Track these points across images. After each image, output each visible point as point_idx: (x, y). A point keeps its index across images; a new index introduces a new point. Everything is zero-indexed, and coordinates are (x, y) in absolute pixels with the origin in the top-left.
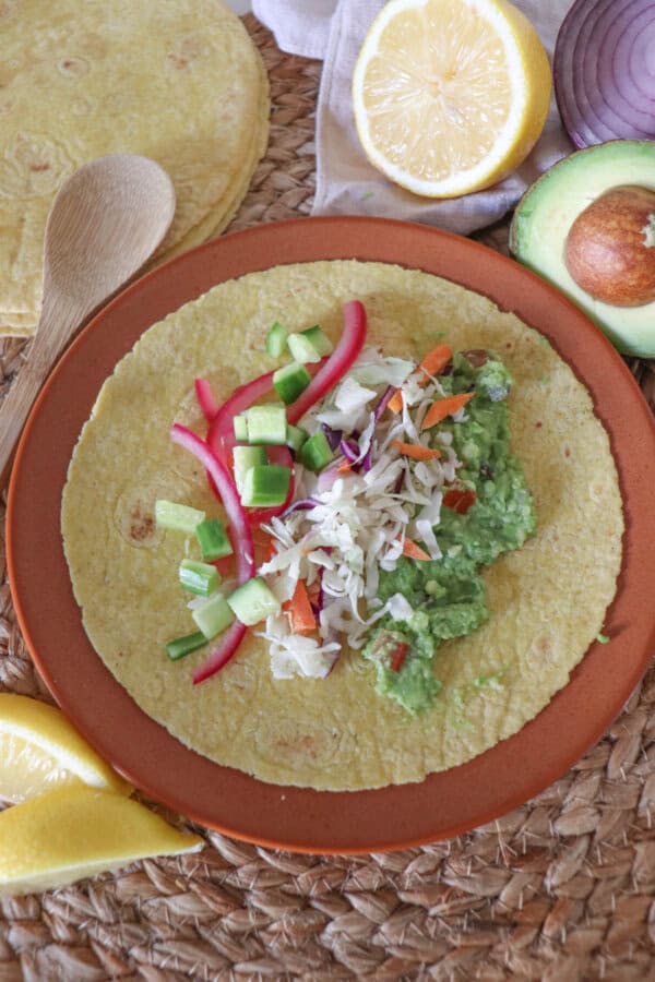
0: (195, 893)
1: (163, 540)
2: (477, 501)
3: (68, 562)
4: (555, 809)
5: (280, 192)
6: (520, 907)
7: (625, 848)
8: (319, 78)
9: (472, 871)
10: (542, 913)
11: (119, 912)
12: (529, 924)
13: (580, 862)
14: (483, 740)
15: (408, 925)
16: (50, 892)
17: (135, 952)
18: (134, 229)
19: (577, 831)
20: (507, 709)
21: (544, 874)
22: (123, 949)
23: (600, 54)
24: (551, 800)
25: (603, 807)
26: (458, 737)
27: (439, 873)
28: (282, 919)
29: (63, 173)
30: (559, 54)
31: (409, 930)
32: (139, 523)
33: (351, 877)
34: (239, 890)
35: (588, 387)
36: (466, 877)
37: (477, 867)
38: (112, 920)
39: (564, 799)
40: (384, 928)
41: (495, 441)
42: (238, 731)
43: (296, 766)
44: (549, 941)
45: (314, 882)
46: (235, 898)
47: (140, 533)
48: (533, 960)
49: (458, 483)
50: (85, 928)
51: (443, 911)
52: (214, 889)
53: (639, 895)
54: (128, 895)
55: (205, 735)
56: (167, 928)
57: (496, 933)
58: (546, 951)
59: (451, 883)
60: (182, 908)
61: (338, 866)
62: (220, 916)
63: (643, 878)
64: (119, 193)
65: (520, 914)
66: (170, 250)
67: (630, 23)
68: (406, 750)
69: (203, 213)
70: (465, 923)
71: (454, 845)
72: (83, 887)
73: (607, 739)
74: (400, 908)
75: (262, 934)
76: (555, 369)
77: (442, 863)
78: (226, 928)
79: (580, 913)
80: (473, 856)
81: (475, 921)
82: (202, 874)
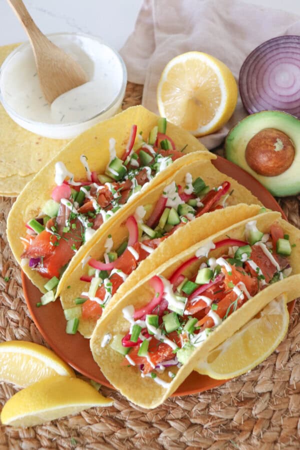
0: (103, 422)
4: (255, 382)
6: (242, 423)
7: (285, 397)
8: (142, 91)
9: (221, 409)
10: (252, 425)
11: (70, 432)
12: (246, 430)
13: (267, 403)
15: (195, 432)
16: (40, 426)
17: (78, 449)
19: (264, 390)
21: (252, 409)
22: (72, 448)
23: (257, 78)
24: (252, 378)
25: (274, 380)
27: (207, 410)
28: (140, 431)
30: (241, 79)
31: (195, 434)
33: (169, 413)
34: (122, 420)
36: (218, 411)
37: (223, 407)
38: (67, 436)
39: (258, 378)
40: (185, 434)
44: (255, 437)
45: (154, 415)
46: (121, 424)
48: (249, 446)
50: (55, 440)
51: (210, 426)
52: (111, 420)
53: (293, 417)
54: (74, 425)
56: (91, 438)
57: (233, 434)
58: (255, 441)
59: (212, 414)
60: (97, 429)
61: (164, 409)
62: (114, 432)
63: (293, 409)
65: (243, 426)
67: (268, 66)
70: (219, 430)
71: (213, 398)
72: (54, 423)
73: (275, 352)
74: (192, 425)
75: (133, 439)
77: (208, 406)
78: (117, 438)
79: (268, 425)
80: (221, 402)
81: (223, 429)
82: (105, 414)
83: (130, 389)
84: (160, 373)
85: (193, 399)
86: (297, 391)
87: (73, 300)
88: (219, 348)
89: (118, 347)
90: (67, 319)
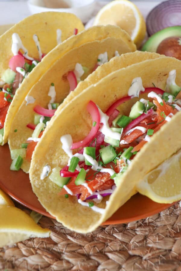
0: (39, 254)
9: (159, 240)
15: (134, 264)
23: (158, 22)
27: (145, 241)
28: (77, 263)
31: (135, 266)
33: (107, 246)
34: (58, 253)
36: (156, 242)
37: (161, 238)
38: (1, 268)
40: (124, 266)
45: (91, 248)
46: (57, 256)
51: (149, 257)
52: (47, 252)
54: (9, 256)
59: (150, 245)
60: (33, 261)
61: (102, 241)
62: (50, 264)
70: (159, 261)
71: (150, 229)
74: (131, 257)
77: (145, 238)
80: (158, 234)
81: (163, 260)
82: (42, 246)
83: (66, 217)
84: (97, 203)
85: (130, 231)
87: (20, 145)
88: (159, 168)
89: (56, 178)
90: (12, 159)
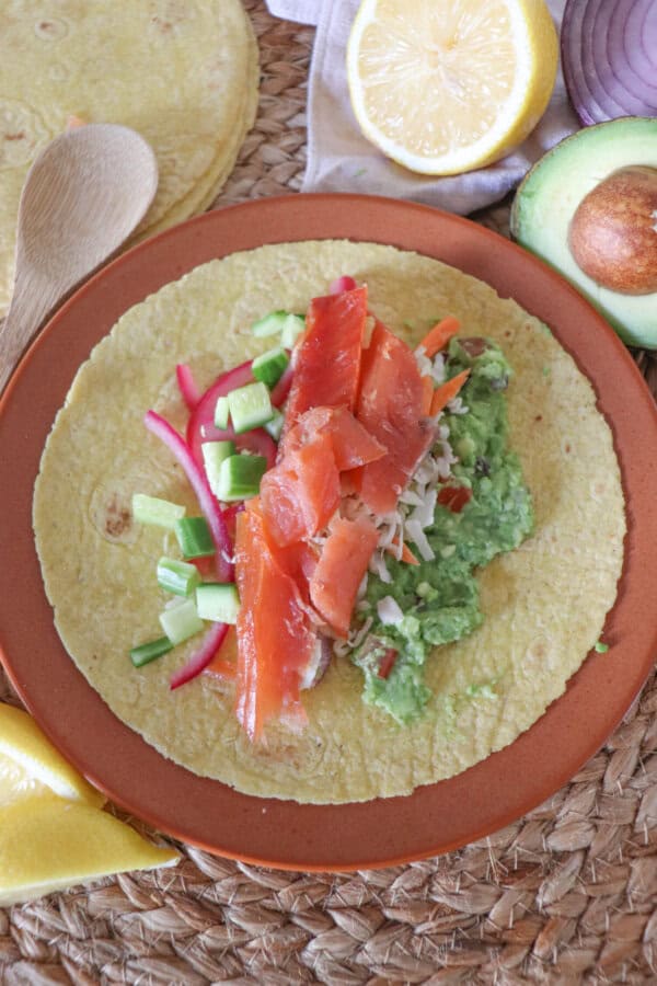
0: (171, 908)
1: (141, 535)
2: (472, 498)
3: (40, 558)
4: (549, 824)
5: (268, 167)
6: (511, 925)
7: (620, 865)
8: (312, 46)
9: (461, 888)
10: (533, 932)
11: (91, 927)
12: (519, 944)
13: (573, 878)
14: (474, 751)
15: (393, 943)
16: (19, 906)
17: (108, 970)
18: (114, 205)
19: (571, 846)
20: (500, 720)
21: (536, 892)
22: (95, 967)
23: (611, 22)
24: (543, 814)
25: (598, 822)
26: (448, 748)
27: (426, 890)
28: (261, 936)
29: (39, 143)
30: (567, 23)
31: (394, 949)
32: (116, 518)
33: (334, 892)
34: (217, 905)
35: (590, 379)
36: (454, 894)
37: (466, 884)
38: (84, 936)
39: (558, 813)
40: (367, 947)
41: (493, 435)
42: (217, 740)
43: (278, 777)
44: (539, 962)
45: (295, 897)
46: (213, 914)
47: (115, 529)
48: (522, 981)
49: (452, 480)
50: (55, 944)
51: (430, 929)
52: (191, 904)
53: (635, 914)
54: (100, 910)
55: (183, 744)
56: (141, 944)
57: (485, 952)
58: (537, 971)
59: (439, 899)
60: (159, 924)
61: (321, 881)
62: (198, 932)
63: (638, 895)
64: (99, 166)
65: (510, 932)
66: (152, 227)
68: (393, 761)
69: (187, 187)
70: (453, 941)
71: (443, 860)
72: (53, 901)
73: (604, 750)
74: (386, 925)
75: (241, 952)
76: (556, 360)
77: (429, 879)
78: (202, 945)
79: (573, 932)
80: (461, 872)
81: (464, 939)
82: (178, 888)
86: (651, 850)
